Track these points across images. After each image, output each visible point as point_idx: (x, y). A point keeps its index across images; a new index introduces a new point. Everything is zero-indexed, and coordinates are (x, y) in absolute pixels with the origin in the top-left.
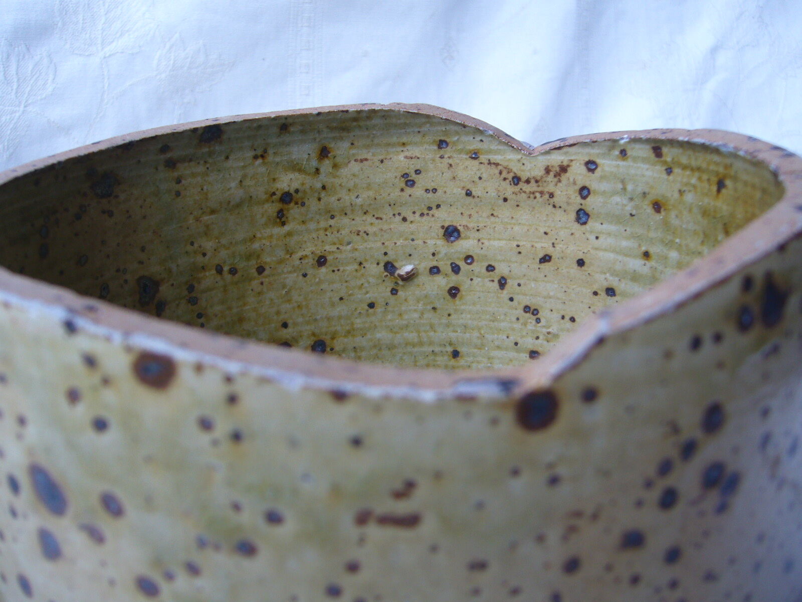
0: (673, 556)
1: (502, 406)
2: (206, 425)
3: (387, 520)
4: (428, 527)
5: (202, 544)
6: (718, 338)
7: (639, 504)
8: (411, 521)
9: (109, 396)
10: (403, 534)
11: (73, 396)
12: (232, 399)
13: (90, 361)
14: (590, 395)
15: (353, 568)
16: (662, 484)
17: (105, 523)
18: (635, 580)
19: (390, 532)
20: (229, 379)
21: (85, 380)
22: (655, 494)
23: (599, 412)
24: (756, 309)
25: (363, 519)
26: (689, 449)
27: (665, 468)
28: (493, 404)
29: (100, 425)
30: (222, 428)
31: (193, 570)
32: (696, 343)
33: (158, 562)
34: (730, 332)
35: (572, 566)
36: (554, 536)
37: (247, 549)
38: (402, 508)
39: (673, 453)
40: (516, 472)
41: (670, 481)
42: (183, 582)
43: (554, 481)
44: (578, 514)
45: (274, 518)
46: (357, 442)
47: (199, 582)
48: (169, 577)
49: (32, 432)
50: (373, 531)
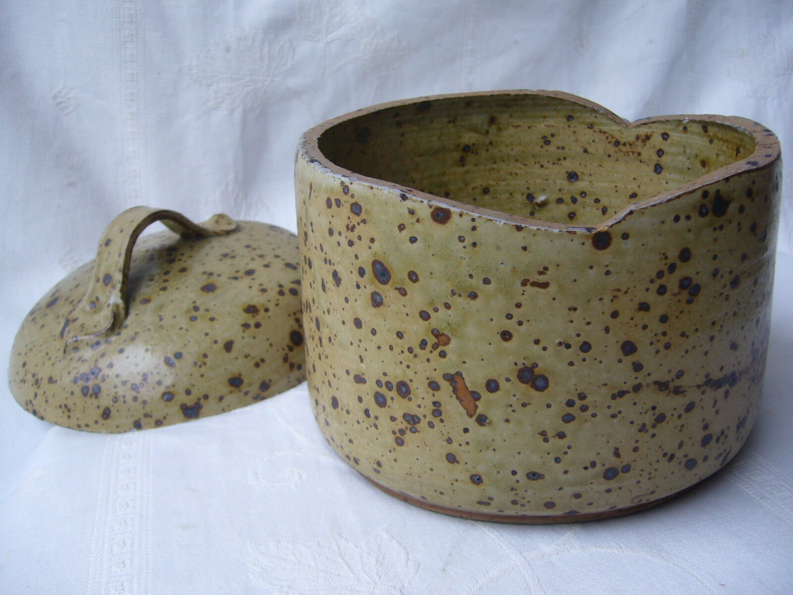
0: (664, 319)
1: (586, 237)
2: (461, 239)
3: (534, 284)
4: (552, 288)
5: (453, 293)
6: (688, 218)
7: (647, 290)
8: (545, 285)
9: (419, 226)
10: (541, 290)
11: (401, 227)
12: (474, 228)
13: (412, 212)
14: (625, 236)
15: (518, 306)
16: (659, 282)
17: (409, 285)
18: (645, 327)
19: (536, 289)
20: (473, 220)
21: (408, 220)
22: (654, 287)
23: (629, 244)
24: (710, 207)
25: (524, 283)
26: (672, 268)
27: (660, 275)
28: (582, 236)
29: (413, 240)
30: (468, 241)
31: (447, 306)
32: (677, 219)
33: (432, 303)
34: (695, 215)
35: (615, 315)
36: (607, 299)
37: (473, 296)
38: (542, 279)
39: (665, 268)
40: (591, 267)
41: (662, 281)
42: (442, 311)
43: (608, 273)
44: (619, 290)
45: (487, 281)
46: (525, 249)
47: (449, 312)
48: (436, 310)
49: (376, 246)
50: (528, 288)
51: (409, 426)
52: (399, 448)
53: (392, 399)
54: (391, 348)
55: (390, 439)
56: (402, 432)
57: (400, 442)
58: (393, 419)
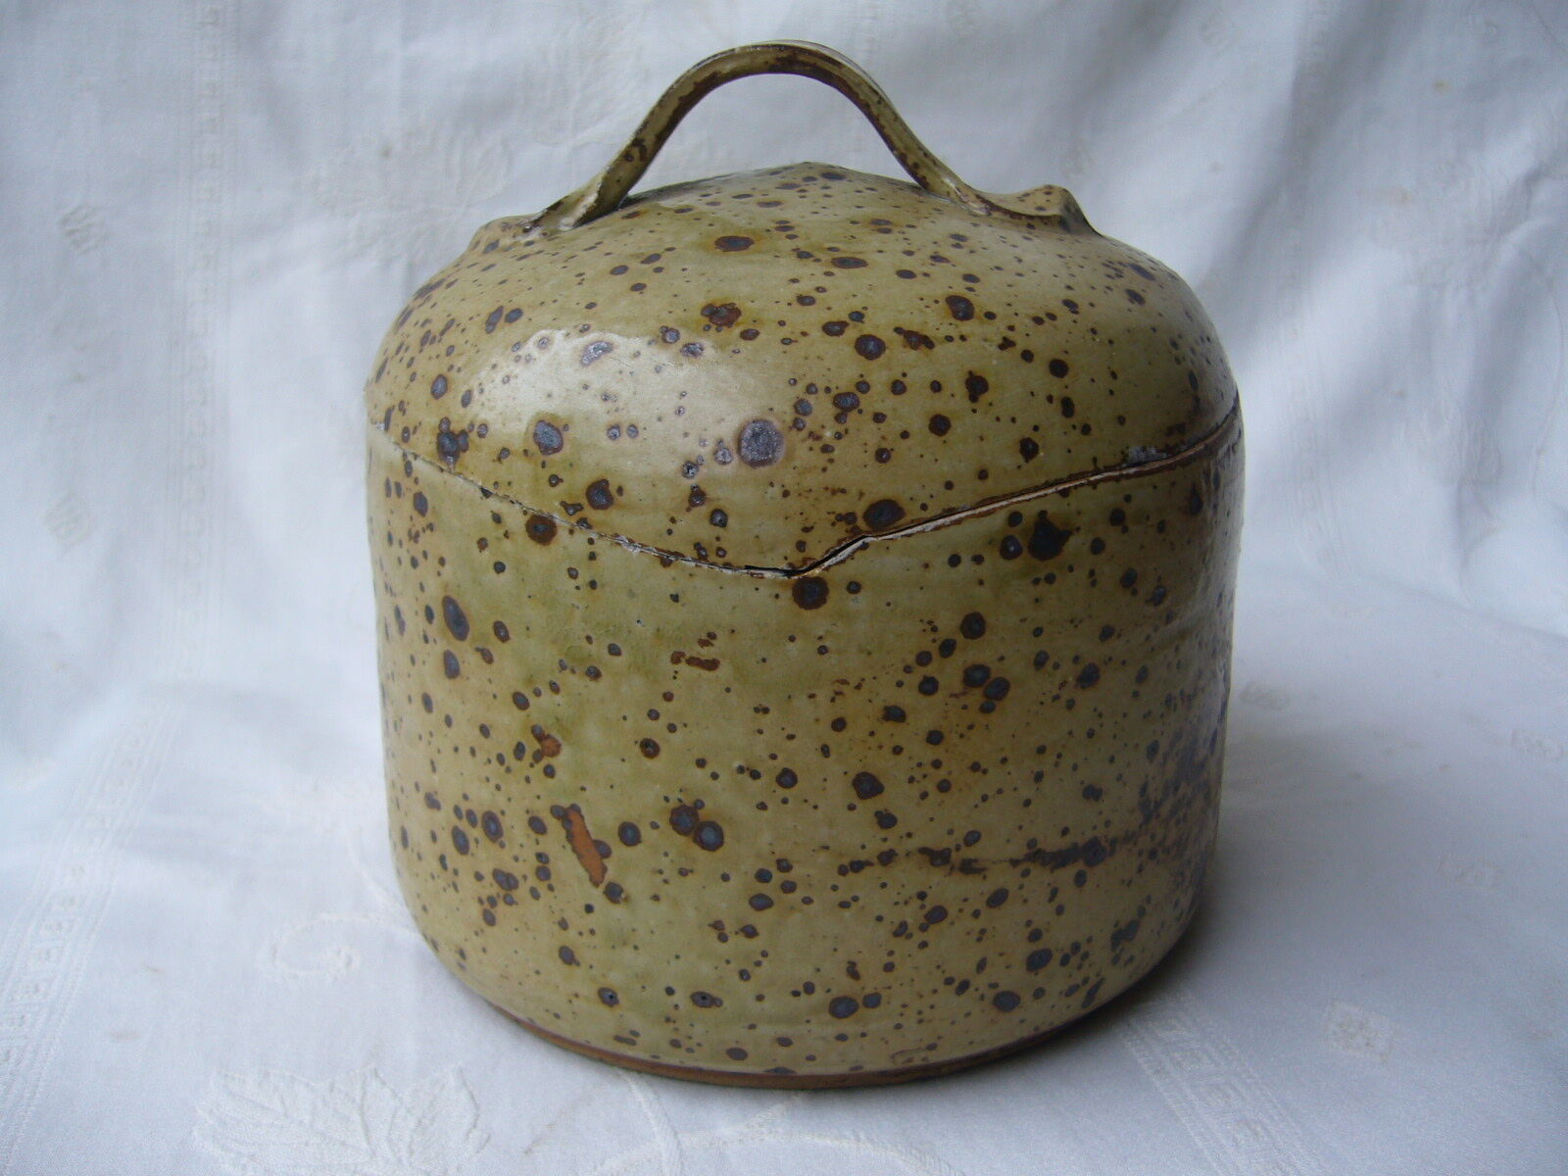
0: (935, 738)
1: (782, 584)
2: (573, 574)
3: (693, 661)
4: (724, 671)
5: (563, 667)
6: (978, 559)
7: (900, 684)
8: (712, 665)
9: (507, 544)
10: (706, 674)
11: (482, 544)
12: (592, 556)
13: (497, 519)
14: (854, 588)
15: (668, 697)
16: (920, 673)
17: (495, 647)
18: (897, 750)
19: (696, 671)
20: (591, 541)
21: (492, 532)
22: (915, 679)
23: (862, 602)
24: (1023, 542)
25: (676, 658)
26: (947, 648)
27: (924, 658)
28: (774, 582)
29: (499, 568)
30: (584, 578)
31: (555, 688)
32: (954, 561)
33: (530, 680)
34: (992, 558)
35: (839, 725)
36: (824, 695)
37: (594, 674)
38: (706, 653)
39: (934, 649)
40: (792, 639)
41: (930, 670)
42: (547, 696)
43: (823, 650)
44: (844, 682)
45: (614, 651)
46: (675, 598)
47: (558, 698)
48: (538, 693)
49: (447, 570)
50: (683, 667)
51: (502, 893)
52: (488, 930)
53: (477, 841)
54: (473, 752)
55: (475, 911)
56: (492, 901)
57: (490, 920)
58: (479, 877)
